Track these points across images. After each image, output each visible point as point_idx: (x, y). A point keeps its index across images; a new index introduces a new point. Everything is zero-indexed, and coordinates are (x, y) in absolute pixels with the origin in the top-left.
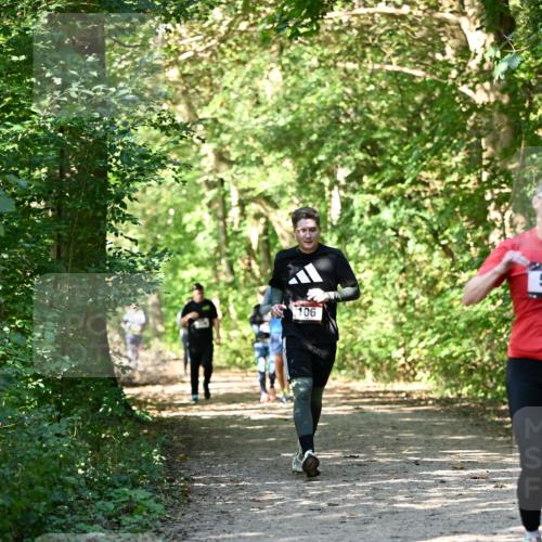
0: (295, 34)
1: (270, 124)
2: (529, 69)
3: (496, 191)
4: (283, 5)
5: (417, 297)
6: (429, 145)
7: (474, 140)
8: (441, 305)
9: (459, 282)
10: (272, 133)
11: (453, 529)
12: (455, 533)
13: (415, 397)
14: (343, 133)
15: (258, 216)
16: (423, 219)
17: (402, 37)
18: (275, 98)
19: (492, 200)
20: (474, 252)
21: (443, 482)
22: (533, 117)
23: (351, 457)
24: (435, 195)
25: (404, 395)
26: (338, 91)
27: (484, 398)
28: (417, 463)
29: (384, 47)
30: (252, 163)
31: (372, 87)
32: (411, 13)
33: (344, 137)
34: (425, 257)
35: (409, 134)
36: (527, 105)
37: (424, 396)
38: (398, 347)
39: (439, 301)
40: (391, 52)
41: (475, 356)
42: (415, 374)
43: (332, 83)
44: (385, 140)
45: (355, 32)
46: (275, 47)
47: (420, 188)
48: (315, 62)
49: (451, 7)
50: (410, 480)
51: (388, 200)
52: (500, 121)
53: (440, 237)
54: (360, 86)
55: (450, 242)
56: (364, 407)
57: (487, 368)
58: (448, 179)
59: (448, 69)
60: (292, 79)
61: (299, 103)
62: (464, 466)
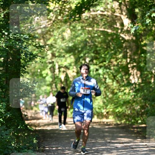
0: (74, 20)
1: (67, 45)
2: (141, 30)
3: (132, 65)
4: (71, 12)
5: (109, 95)
6: (113, 52)
7: (125, 50)
8: (116, 97)
10: (68, 48)
13: (109, 123)
14: (88, 48)
15: (64, 72)
16: (111, 72)
17: (105, 21)
18: (69, 38)
19: (131, 67)
20: (126, 82)
21: (117, 147)
22: (142, 43)
23: (91, 141)
24: (114, 66)
25: (105, 123)
26: (87, 36)
27: (129, 124)
28: (109, 142)
29: (100, 24)
30: (62, 57)
31: (96, 35)
32: (107, 14)
33: (88, 49)
34: (111, 84)
35: (107, 48)
36: (140, 40)
37: (111, 123)
38: (104, 109)
39: (115, 96)
40: (101, 25)
41: (126, 112)
42: (109, 117)
43: (85, 34)
44: (100, 50)
45: (91, 19)
46: (68, 24)
47: (110, 63)
48: (80, 28)
49: (119, 12)
50: (107, 147)
51: (101, 67)
52: (133, 44)
53: (116, 78)
54: (93, 35)
55: (119, 79)
56: (94, 126)
57: (129, 115)
58: (118, 61)
60: (73, 33)
61: (75, 40)
62: (123, 143)
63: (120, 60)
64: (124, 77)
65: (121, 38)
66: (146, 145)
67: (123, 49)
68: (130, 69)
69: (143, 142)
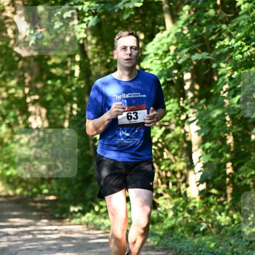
7: (21, 73)
24: (3, 99)
39: (6, 149)
49: (11, 10)
55: (11, 122)
59: (8, 40)
62: (17, 227)
63: (12, 91)
64: (20, 118)
65: (14, 54)
66: (56, 230)
67: (17, 71)
68: (30, 105)
69: (51, 225)
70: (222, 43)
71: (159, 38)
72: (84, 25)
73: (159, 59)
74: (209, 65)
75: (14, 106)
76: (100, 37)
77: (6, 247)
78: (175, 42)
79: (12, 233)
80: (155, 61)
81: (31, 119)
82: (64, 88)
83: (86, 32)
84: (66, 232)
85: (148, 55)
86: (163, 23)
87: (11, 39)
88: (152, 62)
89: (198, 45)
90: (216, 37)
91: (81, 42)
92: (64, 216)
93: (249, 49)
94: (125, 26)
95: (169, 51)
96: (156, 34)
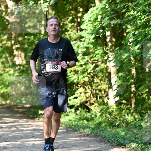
3: (16, 46)
7: (10, 32)
9: (6, 72)
11: (5, 141)
12: (6, 141)
19: (15, 49)
20: (10, 64)
21: (2, 127)
55: (3, 61)
59: (2, 12)
62: (8, 123)
63: (4, 42)
64: (9, 58)
65: (5, 21)
66: (30, 125)
67: (7, 31)
68: (15, 51)
69: (28, 122)
70: (129, 13)
71: (91, 11)
72: (47, 4)
73: (92, 23)
74: (121, 27)
75: (5, 51)
76: (56, 10)
77: (1, 135)
78: (101, 13)
79: (5, 127)
80: (89, 25)
81: (16, 59)
82: (35, 40)
83: (48, 7)
84: (37, 126)
85: (85, 21)
86: (94, 2)
87: (3, 11)
88: (87, 25)
89: (115, 15)
90: (126, 10)
91: (45, 13)
92: (35, 116)
93: (145, 17)
94: (71, 3)
95: (97, 19)
96: (90, 8)
